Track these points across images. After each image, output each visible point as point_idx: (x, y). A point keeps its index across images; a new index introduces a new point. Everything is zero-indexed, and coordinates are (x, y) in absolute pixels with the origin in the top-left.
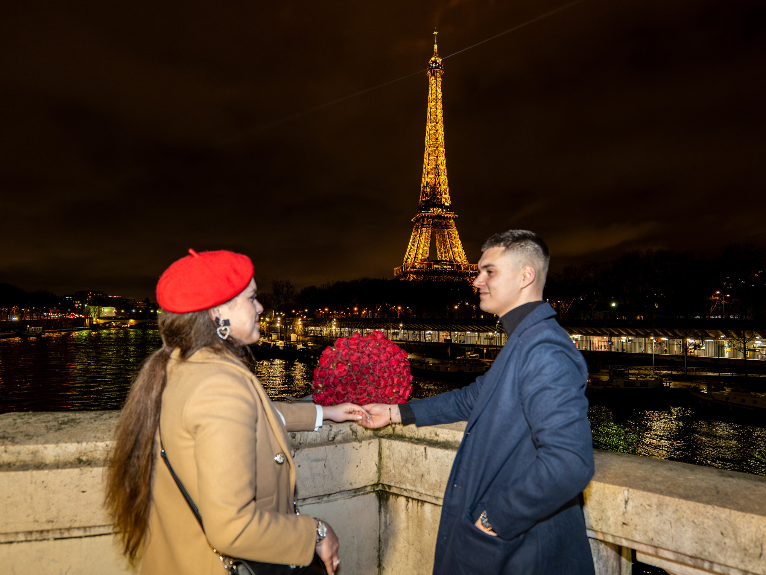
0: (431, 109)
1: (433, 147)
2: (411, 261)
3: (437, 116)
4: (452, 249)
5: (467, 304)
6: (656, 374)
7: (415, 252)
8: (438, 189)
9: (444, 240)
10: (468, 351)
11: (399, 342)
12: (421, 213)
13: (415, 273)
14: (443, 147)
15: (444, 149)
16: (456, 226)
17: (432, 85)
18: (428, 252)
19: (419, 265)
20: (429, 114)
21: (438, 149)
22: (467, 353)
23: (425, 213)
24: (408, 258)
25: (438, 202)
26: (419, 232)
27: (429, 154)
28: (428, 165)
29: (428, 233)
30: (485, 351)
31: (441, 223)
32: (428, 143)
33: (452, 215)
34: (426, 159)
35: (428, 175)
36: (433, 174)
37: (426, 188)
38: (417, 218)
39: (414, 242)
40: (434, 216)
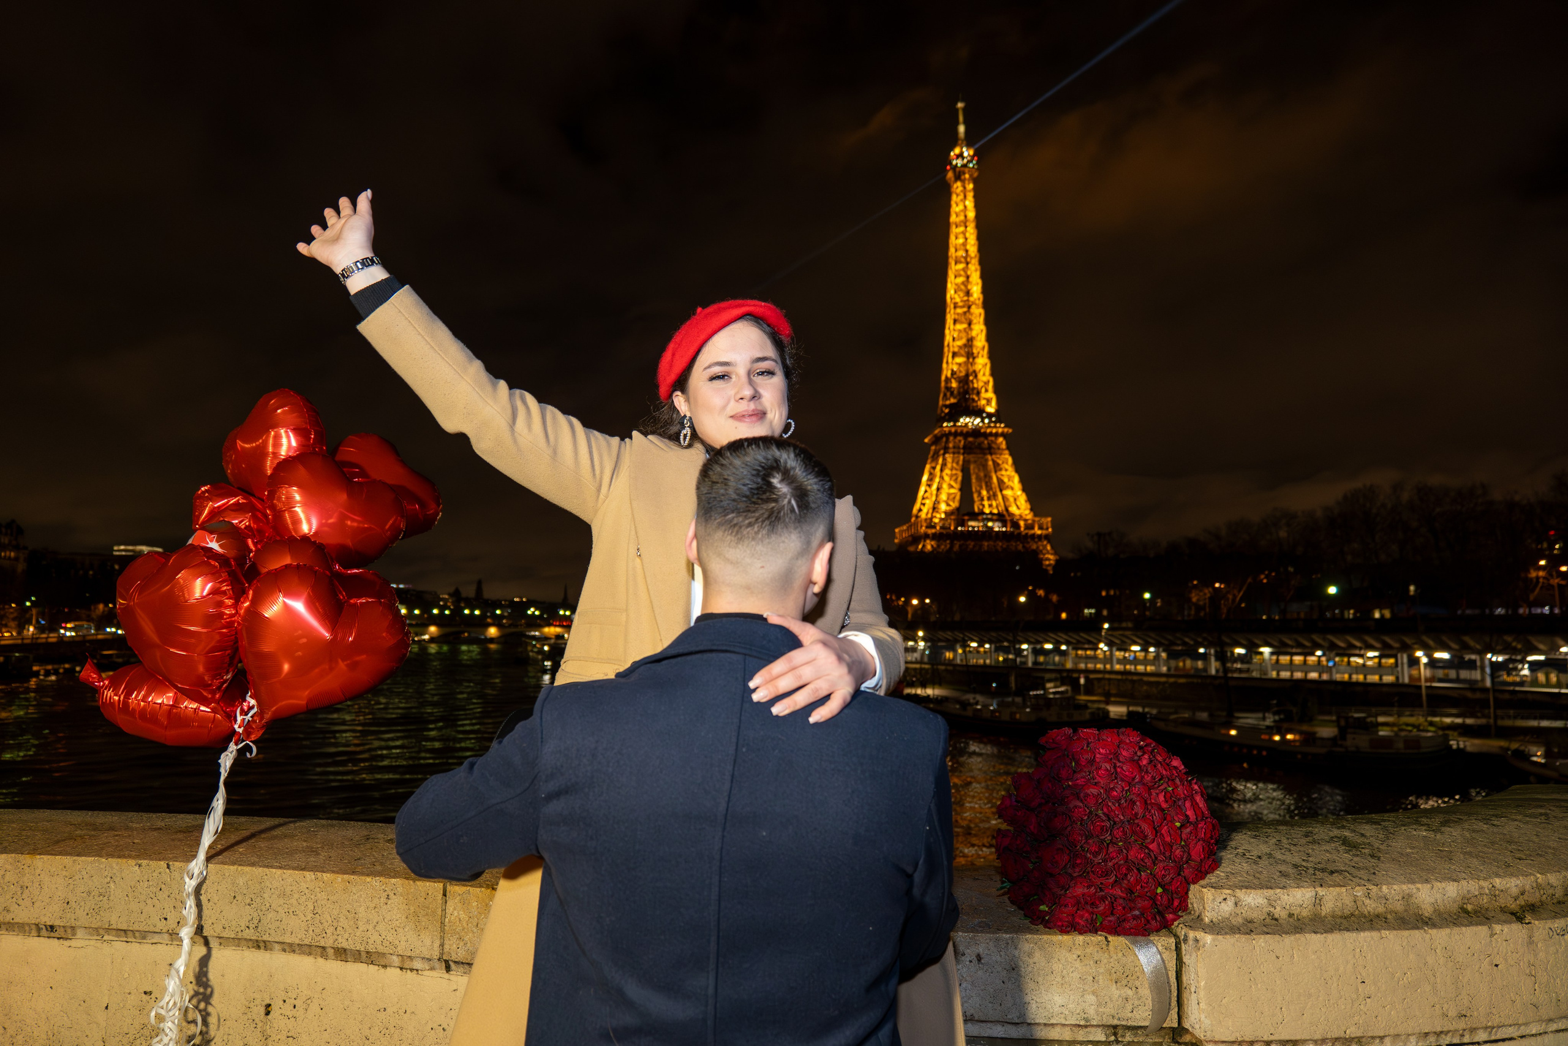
0: (956, 238)
1: (961, 307)
2: (927, 514)
3: (967, 251)
4: (1001, 491)
5: (1041, 593)
6: (1432, 724)
7: (934, 498)
8: (972, 381)
9: (988, 477)
10: (1050, 681)
11: (918, 666)
12: (942, 426)
13: (934, 537)
14: (981, 306)
15: (982, 311)
16: (1008, 448)
17: (957, 196)
18: (958, 498)
19: (942, 522)
20: (952, 250)
21: (972, 310)
22: (1049, 685)
23: (951, 426)
24: (920, 510)
25: (973, 407)
26: (940, 462)
27: (955, 321)
28: (954, 339)
29: (957, 463)
30: (1082, 681)
31: (980, 445)
32: (951, 299)
33: (1000, 430)
34: (949, 329)
35: (953, 357)
36: (962, 356)
37: (951, 382)
38: (935, 436)
39: (931, 479)
40: (967, 432)
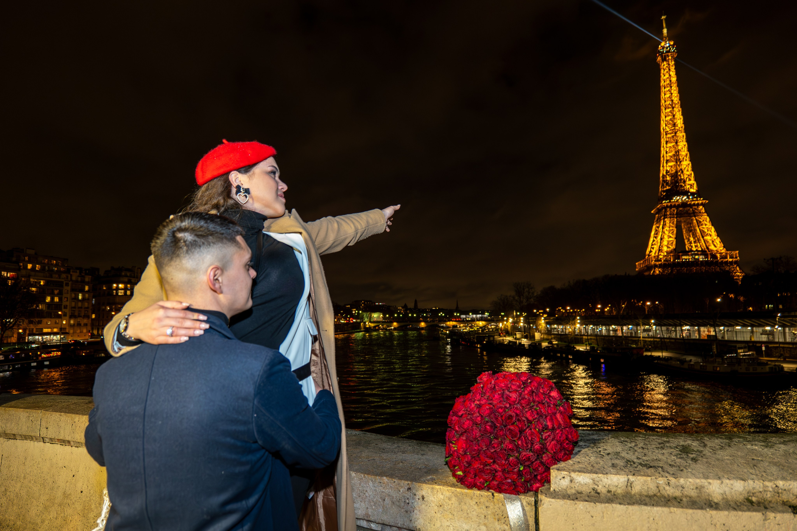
0: (665, 95)
1: (670, 134)
2: (655, 254)
3: (672, 101)
4: (703, 237)
5: (732, 296)
7: (659, 244)
8: (680, 175)
9: (694, 230)
10: (740, 348)
11: (652, 339)
12: (662, 203)
13: (660, 266)
14: (683, 131)
15: (684, 134)
16: (706, 212)
18: (674, 243)
19: (665, 257)
20: (663, 101)
21: (677, 134)
22: (739, 351)
24: (651, 251)
25: (682, 190)
26: (662, 223)
27: (667, 142)
28: (667, 152)
29: (673, 223)
30: (764, 348)
31: (687, 211)
32: (664, 130)
33: (700, 202)
34: (663, 147)
35: (667, 163)
36: (673, 161)
37: (666, 177)
38: (658, 209)
39: (657, 233)
40: (679, 205)
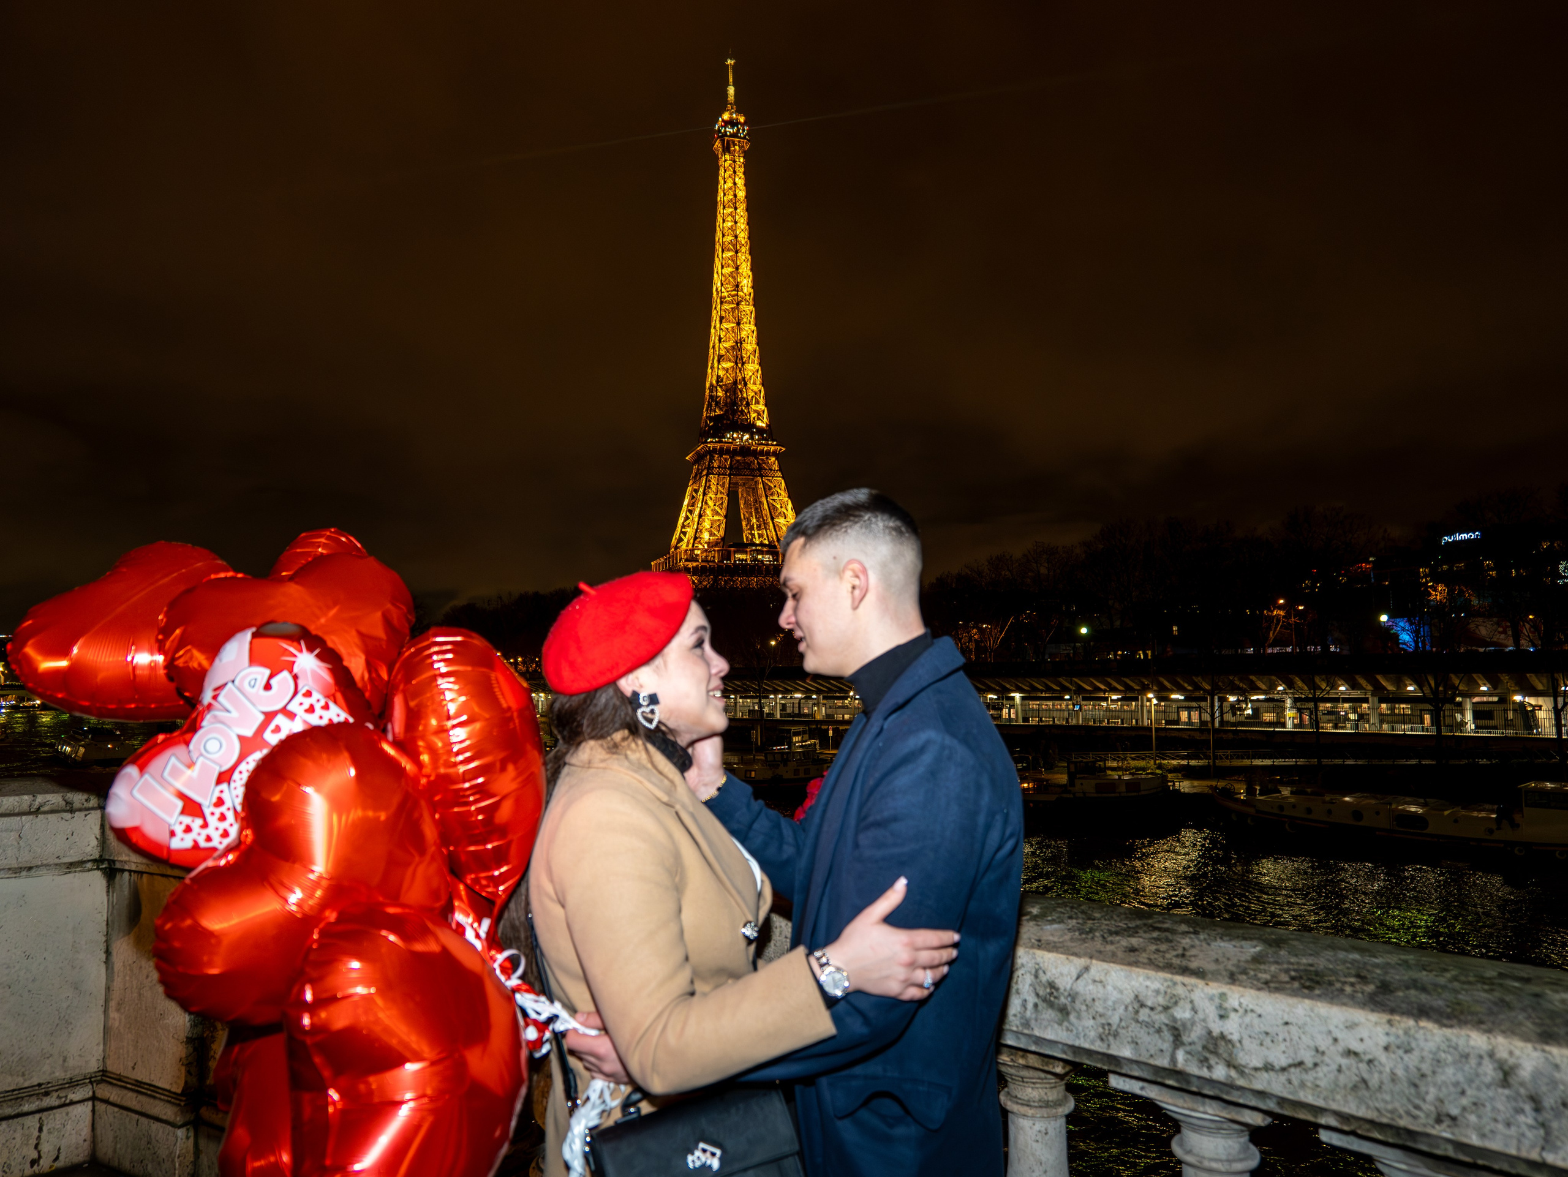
0: (724, 221)
1: (729, 303)
2: (687, 546)
3: (736, 237)
4: (772, 519)
6: (1160, 767)
7: (695, 527)
8: (741, 391)
9: (758, 502)
10: (797, 734)
12: (707, 442)
13: (695, 571)
14: (751, 302)
15: (752, 308)
16: (780, 470)
17: (725, 171)
18: (723, 526)
19: (705, 554)
20: (719, 234)
21: (741, 306)
22: (794, 739)
23: (716, 442)
24: (680, 540)
25: (742, 420)
26: (703, 484)
27: (722, 319)
28: (720, 341)
29: (723, 486)
31: (749, 465)
32: (718, 294)
33: (773, 448)
34: (715, 327)
35: (719, 362)
36: (730, 361)
37: (717, 390)
38: (698, 453)
39: (692, 504)
40: (735, 450)
